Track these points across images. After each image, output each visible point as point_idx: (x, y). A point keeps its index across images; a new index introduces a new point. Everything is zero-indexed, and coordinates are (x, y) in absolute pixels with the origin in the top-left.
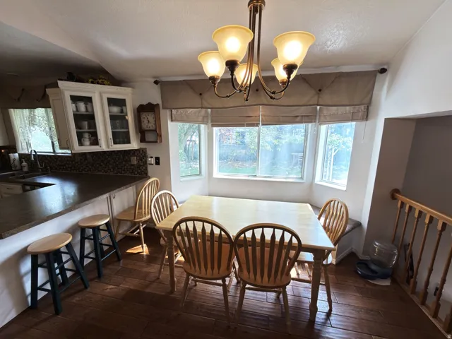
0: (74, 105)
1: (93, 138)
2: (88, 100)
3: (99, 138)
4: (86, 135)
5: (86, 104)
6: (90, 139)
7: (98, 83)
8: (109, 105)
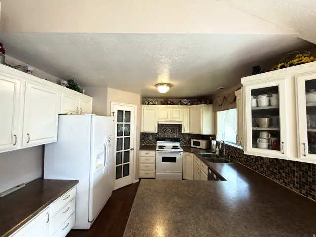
0: (254, 100)
1: (273, 139)
2: (274, 91)
3: (282, 140)
4: (265, 135)
5: (270, 96)
6: (268, 139)
7: (292, 65)
8: (308, 91)
